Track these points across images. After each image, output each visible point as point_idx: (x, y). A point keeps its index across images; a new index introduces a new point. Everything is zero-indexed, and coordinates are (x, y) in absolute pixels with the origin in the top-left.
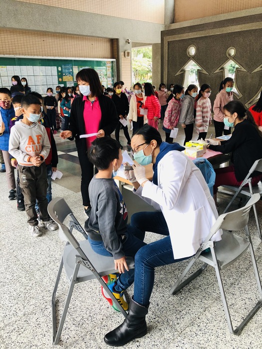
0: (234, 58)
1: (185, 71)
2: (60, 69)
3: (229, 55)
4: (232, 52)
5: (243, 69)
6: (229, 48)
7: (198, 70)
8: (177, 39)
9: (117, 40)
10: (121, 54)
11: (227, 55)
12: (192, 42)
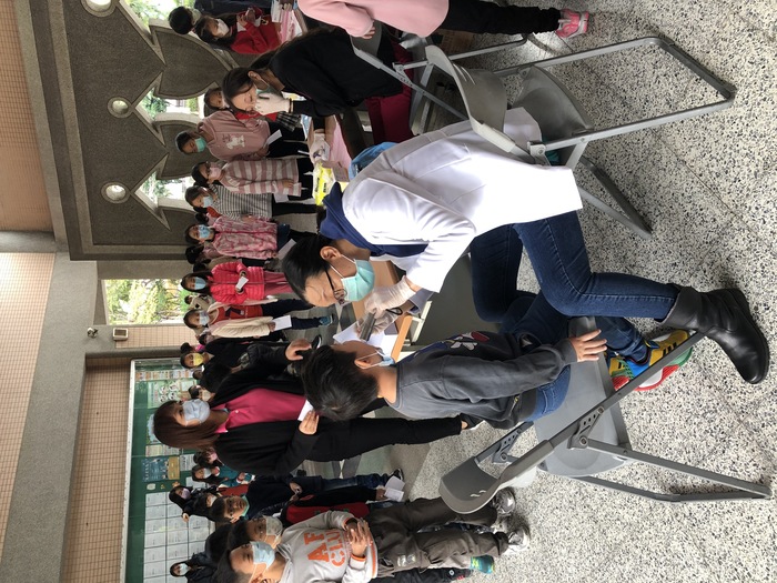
0: (133, 101)
1: (160, 207)
2: (152, 487)
3: (125, 111)
4: (120, 104)
5: (157, 82)
6: (111, 112)
7: (157, 179)
8: (89, 224)
9: (88, 357)
10: (120, 347)
11: (126, 115)
12: (95, 192)
